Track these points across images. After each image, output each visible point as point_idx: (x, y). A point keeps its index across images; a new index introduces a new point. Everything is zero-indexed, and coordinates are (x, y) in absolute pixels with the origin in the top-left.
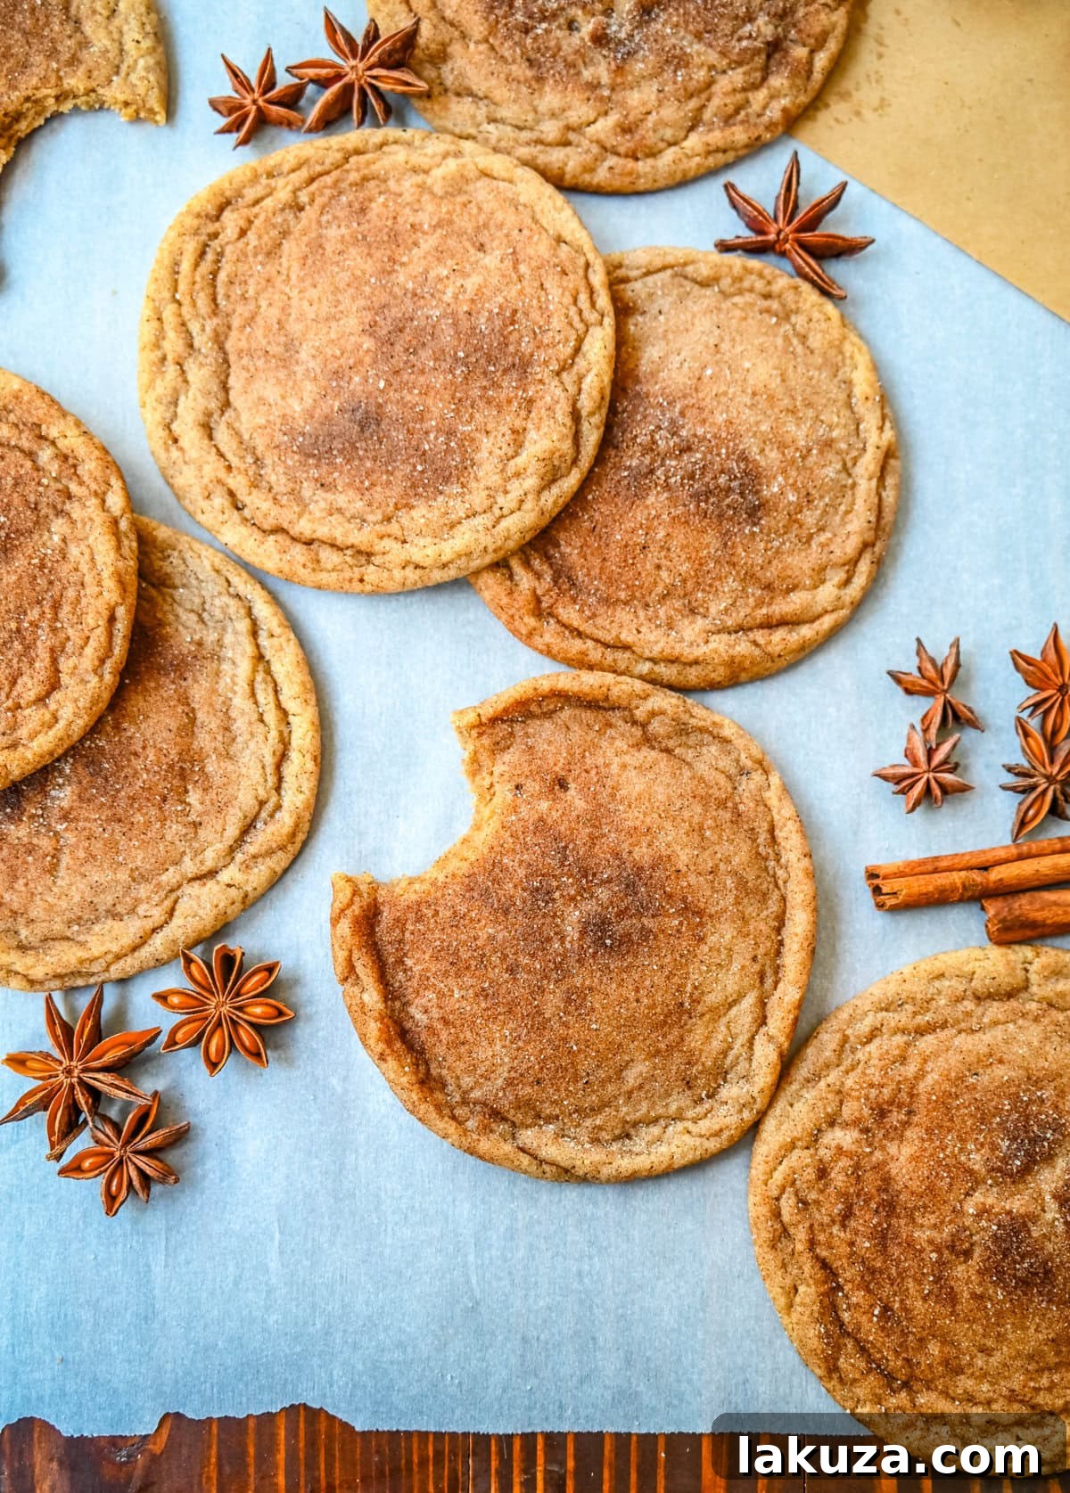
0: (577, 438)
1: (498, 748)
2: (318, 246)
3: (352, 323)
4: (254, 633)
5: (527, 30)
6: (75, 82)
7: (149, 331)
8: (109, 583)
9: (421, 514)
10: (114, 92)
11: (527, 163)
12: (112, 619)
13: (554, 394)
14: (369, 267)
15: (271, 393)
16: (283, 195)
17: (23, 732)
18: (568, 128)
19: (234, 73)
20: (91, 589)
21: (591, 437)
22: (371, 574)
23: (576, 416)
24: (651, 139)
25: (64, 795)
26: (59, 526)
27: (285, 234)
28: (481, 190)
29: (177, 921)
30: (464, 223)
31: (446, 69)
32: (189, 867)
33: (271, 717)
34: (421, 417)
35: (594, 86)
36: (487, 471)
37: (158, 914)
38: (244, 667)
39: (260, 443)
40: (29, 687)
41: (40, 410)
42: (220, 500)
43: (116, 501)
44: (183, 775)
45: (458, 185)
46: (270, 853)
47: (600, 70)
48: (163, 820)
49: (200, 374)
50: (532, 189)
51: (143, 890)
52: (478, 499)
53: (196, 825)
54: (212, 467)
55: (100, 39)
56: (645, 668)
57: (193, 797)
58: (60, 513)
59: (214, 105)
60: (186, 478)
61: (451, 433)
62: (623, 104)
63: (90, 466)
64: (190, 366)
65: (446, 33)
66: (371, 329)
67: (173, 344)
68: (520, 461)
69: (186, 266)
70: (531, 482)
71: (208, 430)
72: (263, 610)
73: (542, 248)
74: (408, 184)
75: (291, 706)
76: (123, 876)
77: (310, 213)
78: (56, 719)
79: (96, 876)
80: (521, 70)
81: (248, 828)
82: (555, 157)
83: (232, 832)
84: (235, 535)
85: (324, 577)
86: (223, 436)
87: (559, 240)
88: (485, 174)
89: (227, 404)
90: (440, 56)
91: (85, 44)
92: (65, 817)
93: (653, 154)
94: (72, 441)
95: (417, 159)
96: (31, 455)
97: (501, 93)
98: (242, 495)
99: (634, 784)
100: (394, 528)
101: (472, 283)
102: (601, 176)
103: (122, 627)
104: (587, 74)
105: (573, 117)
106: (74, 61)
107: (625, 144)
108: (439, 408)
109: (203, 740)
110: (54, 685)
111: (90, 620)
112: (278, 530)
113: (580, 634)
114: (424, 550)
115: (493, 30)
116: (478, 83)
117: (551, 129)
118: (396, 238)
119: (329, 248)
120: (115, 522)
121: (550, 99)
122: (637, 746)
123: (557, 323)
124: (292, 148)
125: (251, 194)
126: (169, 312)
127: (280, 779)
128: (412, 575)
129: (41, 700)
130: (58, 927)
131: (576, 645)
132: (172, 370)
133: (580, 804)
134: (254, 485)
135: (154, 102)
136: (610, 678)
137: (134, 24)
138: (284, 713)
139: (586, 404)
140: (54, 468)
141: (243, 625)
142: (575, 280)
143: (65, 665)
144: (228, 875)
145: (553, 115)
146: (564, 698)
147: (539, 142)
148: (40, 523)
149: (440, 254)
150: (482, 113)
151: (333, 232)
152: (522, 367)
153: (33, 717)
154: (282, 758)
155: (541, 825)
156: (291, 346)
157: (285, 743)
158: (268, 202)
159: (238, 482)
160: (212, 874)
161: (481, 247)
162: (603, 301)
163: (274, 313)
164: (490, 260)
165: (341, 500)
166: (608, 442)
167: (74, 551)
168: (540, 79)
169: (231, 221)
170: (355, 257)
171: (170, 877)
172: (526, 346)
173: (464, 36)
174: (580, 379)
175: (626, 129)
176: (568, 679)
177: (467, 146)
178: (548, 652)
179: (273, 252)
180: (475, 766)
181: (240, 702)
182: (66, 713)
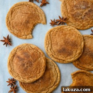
0: (81, 51)
1: (75, 76)
2: (59, 35)
3: (62, 41)
4: (55, 67)
5: (75, 17)
6: (39, 21)
7: (45, 42)
8: (44, 63)
9: (68, 57)
10: (42, 22)
11: (75, 28)
12: (44, 66)
13: (79, 48)
14: (63, 37)
15: (56, 47)
16: (56, 31)
17: (38, 76)
18: (79, 25)
19: (52, 20)
20: (43, 64)
21: (82, 51)
22: (64, 62)
23: (81, 49)
24: (85, 26)
25: (40, 81)
26: (40, 59)
27: (56, 34)
28: (72, 30)
29: (49, 91)
30: (71, 33)
31: (68, 20)
32: (50, 86)
33: (56, 74)
34: (69, 49)
35: (80, 22)
36: (74, 54)
37: (48, 90)
38: (54, 70)
39: (55, 51)
40: (38, 72)
41: (37, 49)
42: (52, 56)
43: (44, 56)
44: (50, 79)
45: (70, 30)
46: (56, 85)
47: (81, 20)
48: (48, 83)
49: (50, 45)
50: (76, 30)
51: (46, 88)
52: (73, 56)
53: (51, 83)
54: (51, 53)
55: (41, 18)
56: (86, 69)
57: (50, 81)
58: (40, 57)
59: (50, 23)
60: (49, 54)
61: (71, 51)
62: (83, 23)
63: (42, 54)
64: (49, 45)
65: (68, 17)
66: (64, 42)
67: (47, 43)
68: (77, 53)
69: (48, 36)
70: (78, 55)
71: (50, 50)
72: (55, 65)
73: (77, 35)
74: (66, 30)
75: (58, 73)
76: (45, 87)
77: (58, 32)
78: (40, 75)
79: (43, 87)
80: (74, 20)
81: (55, 83)
82: (77, 27)
83: (53, 83)
84: (53, 58)
85: (60, 62)
86: (52, 50)
87: (79, 35)
88: (72, 29)
89: (52, 48)
90: (68, 19)
91: (40, 18)
92: (40, 83)
93: (85, 27)
94: (40, 51)
95: (67, 28)
96: (37, 52)
97: (73, 22)
98: (54, 55)
99: (86, 79)
100: (66, 58)
101: (72, 38)
102: (81, 29)
103: (45, 67)
104: (80, 21)
105: (79, 24)
106: (39, 20)
107: (83, 26)
108: (70, 49)
109: (51, 76)
110: (40, 72)
111: (43, 66)
112: (57, 58)
113: (81, 67)
114: (69, 60)
115: (72, 17)
116: (71, 21)
117: (77, 25)
118: (66, 34)
119: (60, 35)
120: (44, 58)
121: (77, 23)
122: (86, 76)
123: (79, 42)
124: (56, 27)
125: (53, 30)
126: (47, 40)
127: (57, 79)
128: (68, 62)
129: (39, 73)
130: (40, 91)
131: (81, 68)
132: (47, 45)
133: (82, 81)
134: (55, 55)
135: (45, 23)
136: (84, 71)
137: (43, 17)
138: (57, 73)
139: (82, 48)
140: (39, 54)
141: (54, 66)
142: (80, 38)
143: (41, 70)
144: (53, 87)
145: (77, 24)
146: (80, 72)
147: (76, 26)
148: (38, 58)
149: (69, 36)
150: (71, 24)
151: (60, 34)
152: (77, 45)
153: (38, 75)
154: (57, 77)
155: (79, 83)
156: (57, 43)
157: (57, 76)
158: (55, 31)
159: (53, 54)
160: (52, 87)
161: (73, 35)
162: (83, 40)
163: (56, 40)
164: (73, 36)
165: (62, 56)
166: (83, 51)
167: (41, 61)
168: (76, 21)
169: (52, 33)
170: (62, 36)
171: (49, 87)
172: (77, 44)
173: (70, 18)
174: (81, 46)
175: (83, 25)
176: (80, 71)
177: (71, 27)
178: (78, 68)
179: (55, 35)
180: (73, 78)
181: (54, 72)
182: (41, 74)
